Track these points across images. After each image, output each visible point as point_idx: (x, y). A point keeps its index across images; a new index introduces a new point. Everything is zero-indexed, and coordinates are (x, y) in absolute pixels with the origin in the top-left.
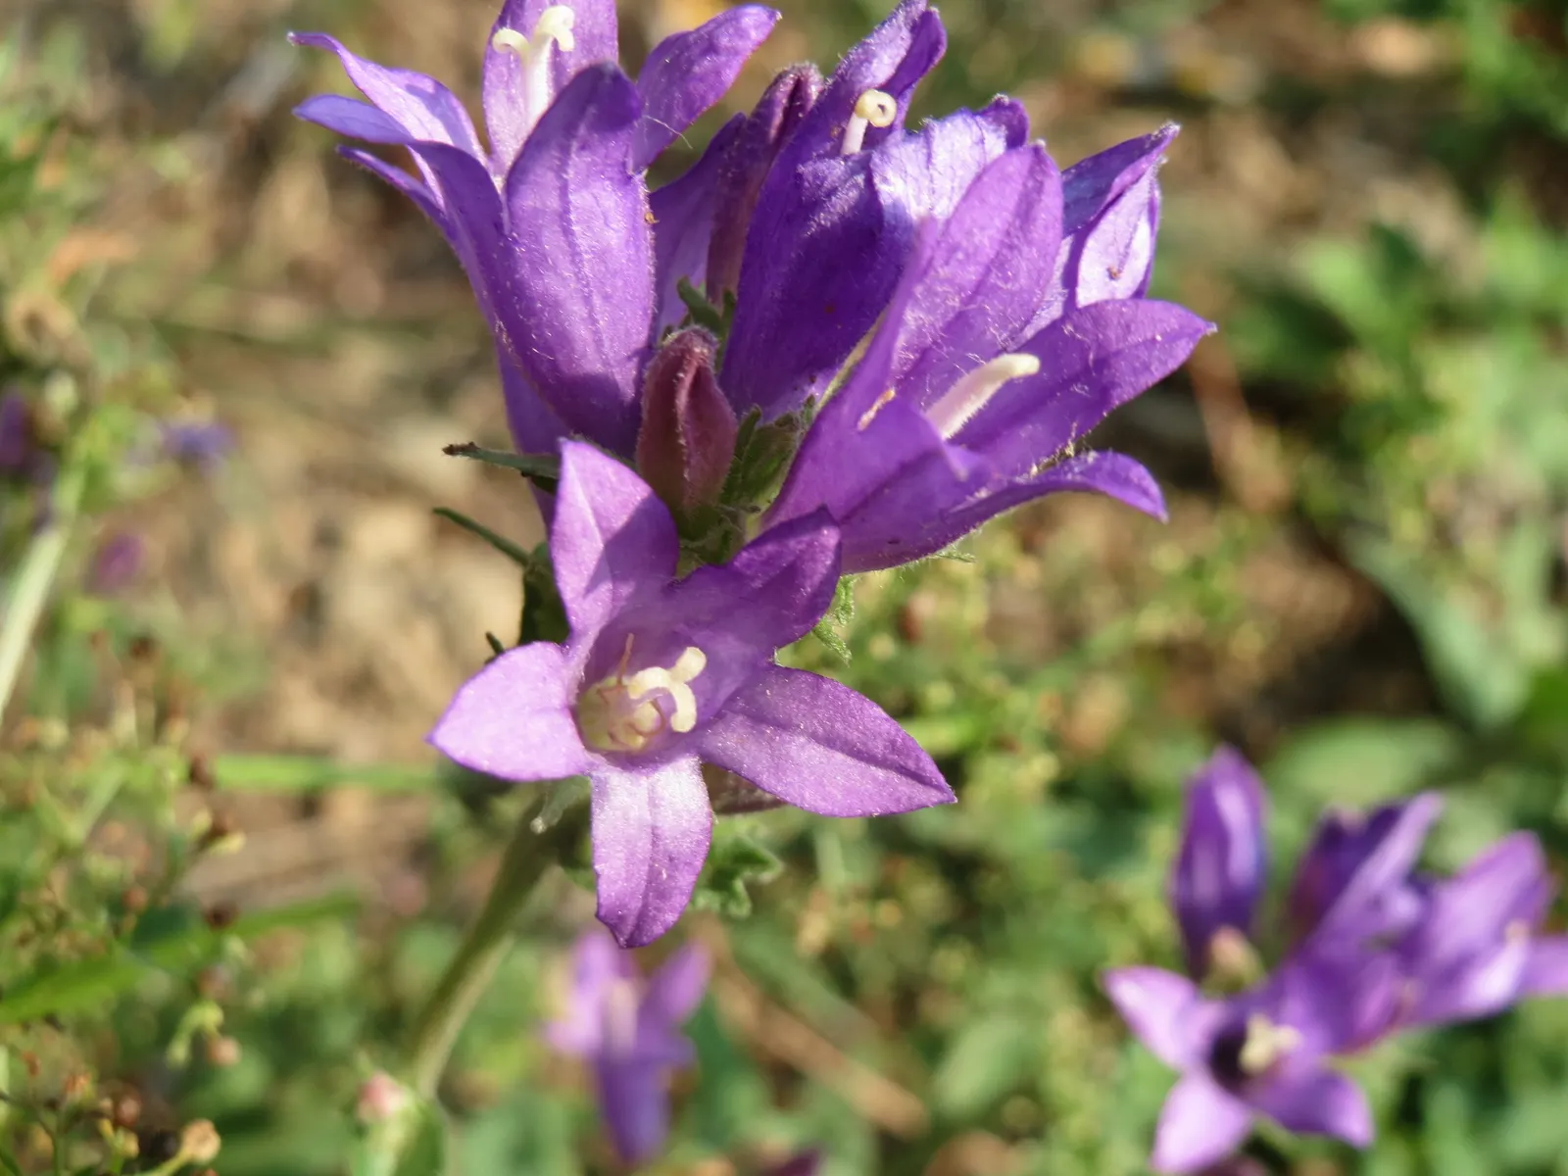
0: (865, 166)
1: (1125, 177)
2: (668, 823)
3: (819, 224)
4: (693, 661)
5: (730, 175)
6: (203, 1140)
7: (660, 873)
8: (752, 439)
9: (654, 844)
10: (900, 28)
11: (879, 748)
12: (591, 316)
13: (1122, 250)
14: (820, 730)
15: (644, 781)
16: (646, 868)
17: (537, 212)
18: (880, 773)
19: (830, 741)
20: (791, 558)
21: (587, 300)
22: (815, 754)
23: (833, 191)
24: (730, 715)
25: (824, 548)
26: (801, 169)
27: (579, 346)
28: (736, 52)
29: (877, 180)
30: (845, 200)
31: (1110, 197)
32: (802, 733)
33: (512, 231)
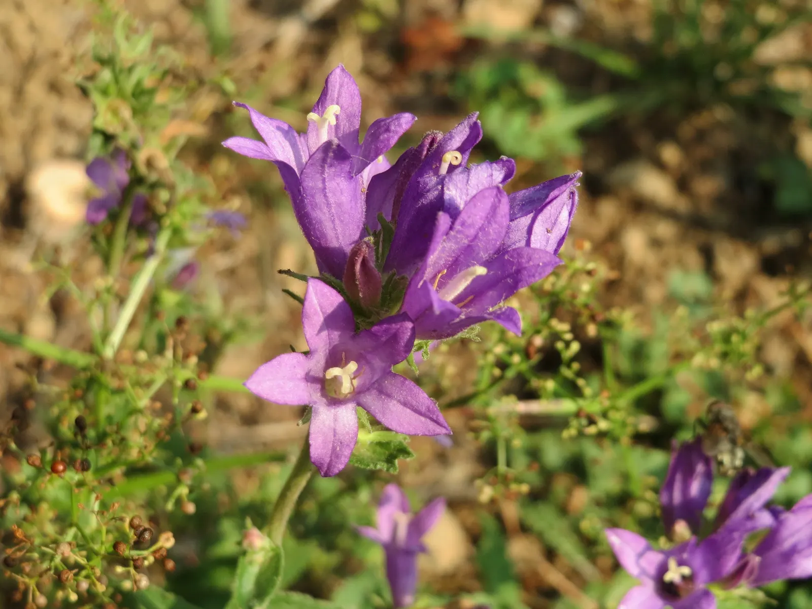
0: (442, 182)
1: (556, 192)
2: (340, 429)
3: (422, 203)
4: (353, 366)
5: (403, 173)
6: (168, 539)
7: (336, 448)
8: (392, 282)
9: (335, 436)
10: (465, 127)
11: (423, 410)
12: (334, 228)
13: (553, 221)
14: (402, 399)
15: (333, 411)
16: (331, 446)
17: (312, 188)
18: (423, 419)
19: (405, 404)
20: (394, 331)
21: (333, 221)
22: (400, 408)
23: (428, 191)
24: (371, 389)
25: (406, 328)
26: (419, 179)
27: (329, 237)
28: (397, 132)
29: (445, 189)
30: (432, 195)
31: (548, 200)
32: (396, 399)
33: (304, 194)
